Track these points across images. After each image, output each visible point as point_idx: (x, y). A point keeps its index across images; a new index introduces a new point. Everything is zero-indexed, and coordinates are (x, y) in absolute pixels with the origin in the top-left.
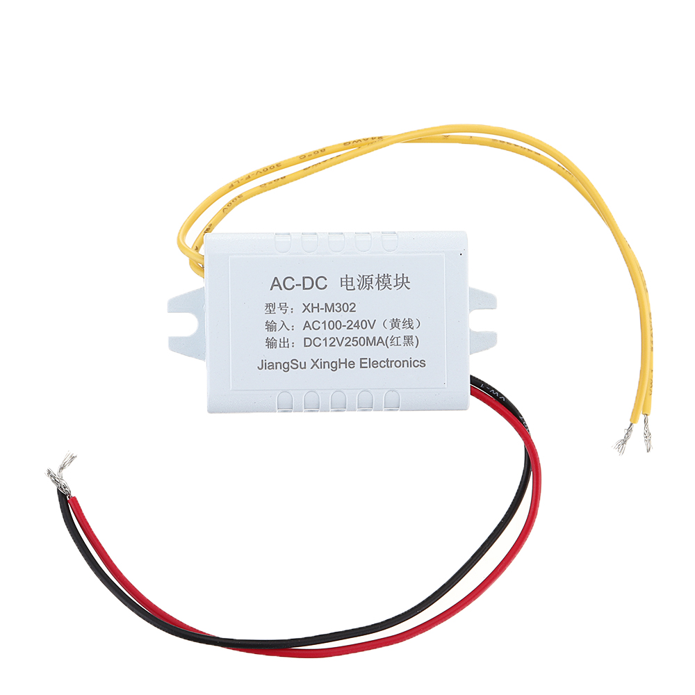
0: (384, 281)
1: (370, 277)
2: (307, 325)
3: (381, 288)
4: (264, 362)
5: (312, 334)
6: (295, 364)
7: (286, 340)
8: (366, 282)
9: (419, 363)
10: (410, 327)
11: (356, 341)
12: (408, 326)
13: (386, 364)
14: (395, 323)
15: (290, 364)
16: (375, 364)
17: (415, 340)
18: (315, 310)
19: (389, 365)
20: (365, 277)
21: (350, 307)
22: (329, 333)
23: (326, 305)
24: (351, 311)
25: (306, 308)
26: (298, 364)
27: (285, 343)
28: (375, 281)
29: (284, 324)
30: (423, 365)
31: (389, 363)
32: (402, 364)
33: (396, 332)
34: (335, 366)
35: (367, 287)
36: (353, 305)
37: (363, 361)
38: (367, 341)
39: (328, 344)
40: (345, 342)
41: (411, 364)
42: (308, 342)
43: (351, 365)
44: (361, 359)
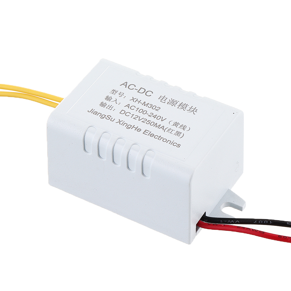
0: (183, 106)
1: (177, 102)
2: (128, 106)
3: (179, 108)
4: (93, 110)
5: (127, 110)
6: (109, 118)
7: (112, 107)
8: (173, 103)
9: (177, 145)
10: (183, 129)
11: (149, 122)
12: (183, 128)
13: (158, 138)
14: (176, 124)
15: (106, 117)
16: (152, 135)
17: (182, 135)
18: (137, 102)
19: (160, 139)
20: (174, 101)
21: (157, 108)
22: (137, 113)
23: (145, 102)
24: (156, 110)
25: (133, 99)
26: (111, 118)
27: (110, 108)
28: (178, 104)
29: (116, 100)
30: (178, 146)
31: (160, 138)
32: (167, 141)
33: (174, 128)
34: (129, 127)
35: (172, 105)
36: (159, 108)
37: (146, 131)
38: (156, 125)
39: (133, 117)
40: (143, 120)
41: (173, 143)
42: (123, 112)
43: (139, 130)
44: (146, 130)
